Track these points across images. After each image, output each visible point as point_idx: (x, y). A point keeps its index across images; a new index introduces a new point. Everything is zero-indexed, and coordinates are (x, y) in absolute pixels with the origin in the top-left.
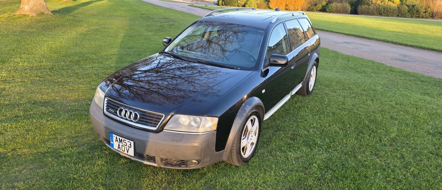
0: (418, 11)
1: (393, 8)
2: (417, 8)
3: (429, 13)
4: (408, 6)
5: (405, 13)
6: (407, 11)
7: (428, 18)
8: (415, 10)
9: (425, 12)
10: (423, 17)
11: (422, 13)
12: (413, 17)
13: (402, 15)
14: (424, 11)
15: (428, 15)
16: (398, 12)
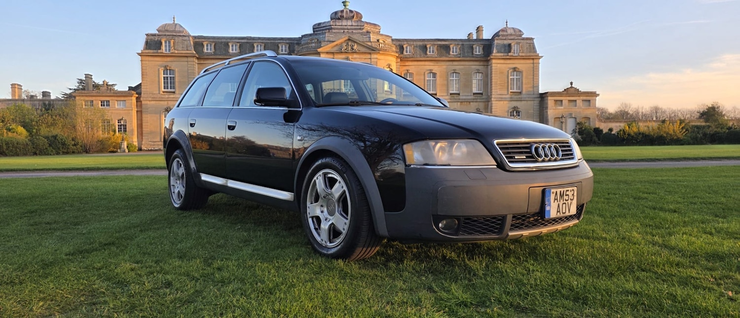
0: (64, 144)
1: (23, 142)
2: (62, 139)
3: (81, 146)
4: (47, 138)
5: (46, 148)
6: (47, 145)
7: (81, 152)
8: (59, 142)
9: (75, 145)
10: (73, 152)
11: (71, 146)
12: (60, 153)
13: (40, 151)
14: (73, 143)
15: (81, 148)
16: (33, 148)
